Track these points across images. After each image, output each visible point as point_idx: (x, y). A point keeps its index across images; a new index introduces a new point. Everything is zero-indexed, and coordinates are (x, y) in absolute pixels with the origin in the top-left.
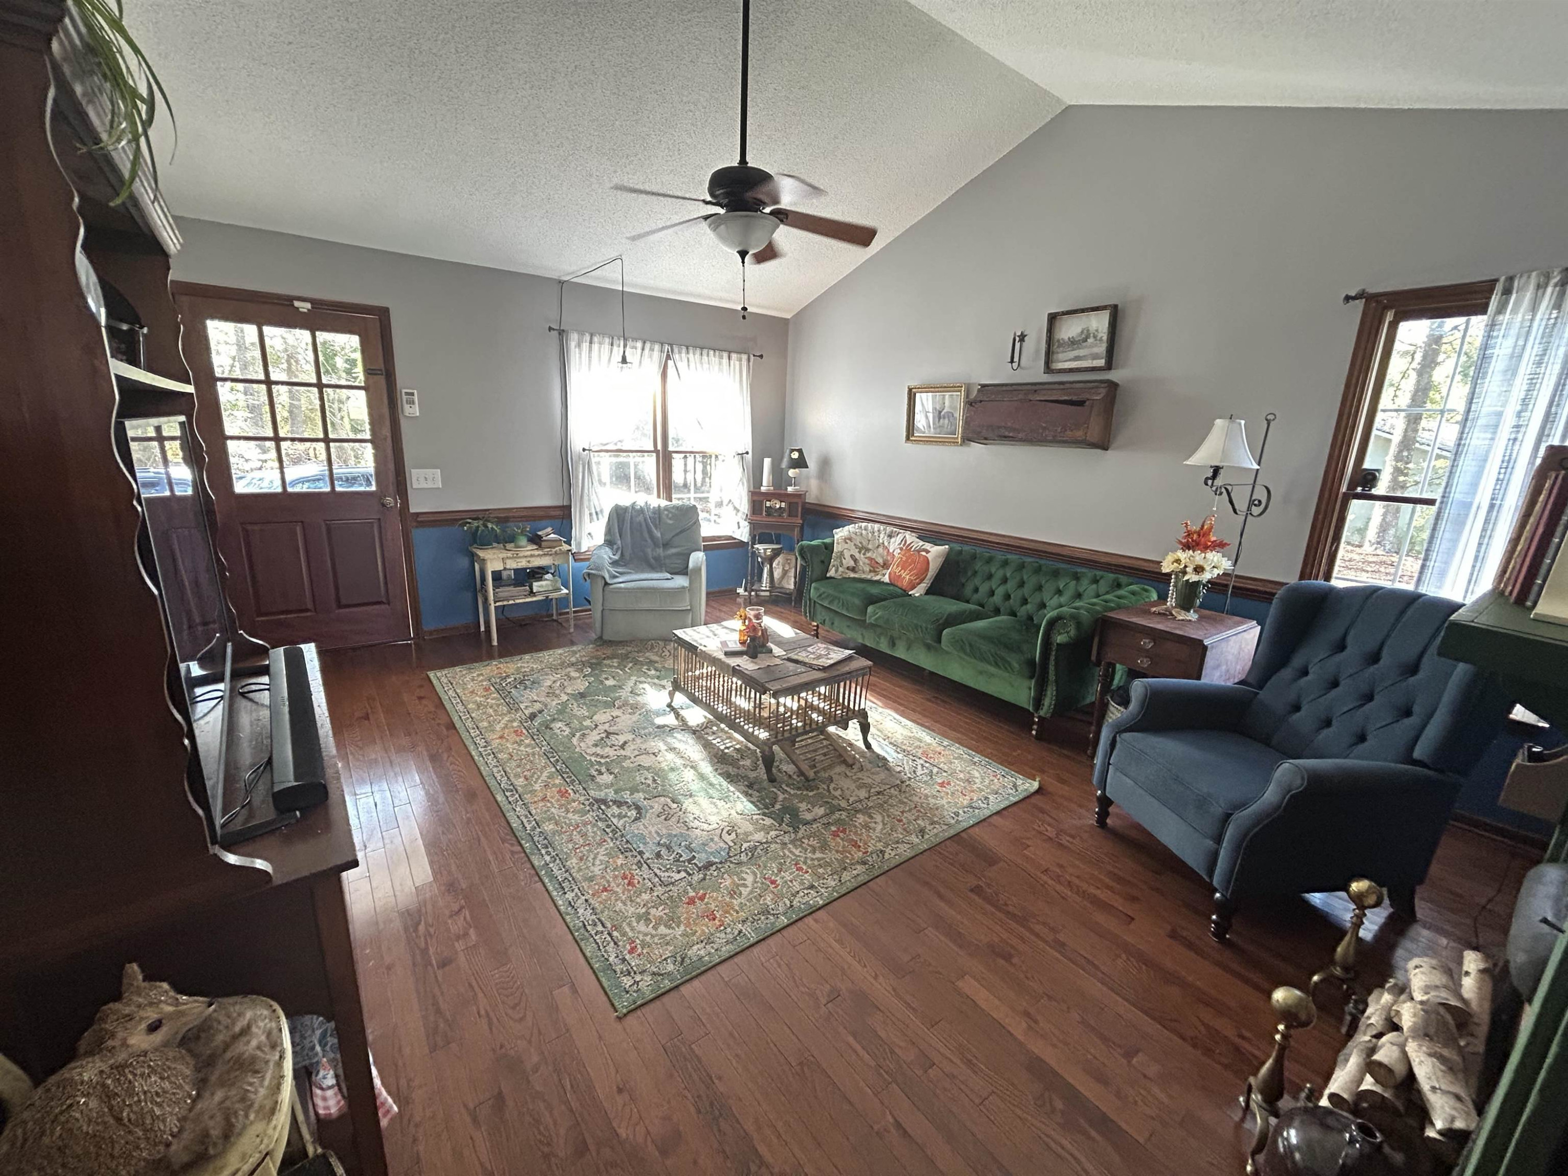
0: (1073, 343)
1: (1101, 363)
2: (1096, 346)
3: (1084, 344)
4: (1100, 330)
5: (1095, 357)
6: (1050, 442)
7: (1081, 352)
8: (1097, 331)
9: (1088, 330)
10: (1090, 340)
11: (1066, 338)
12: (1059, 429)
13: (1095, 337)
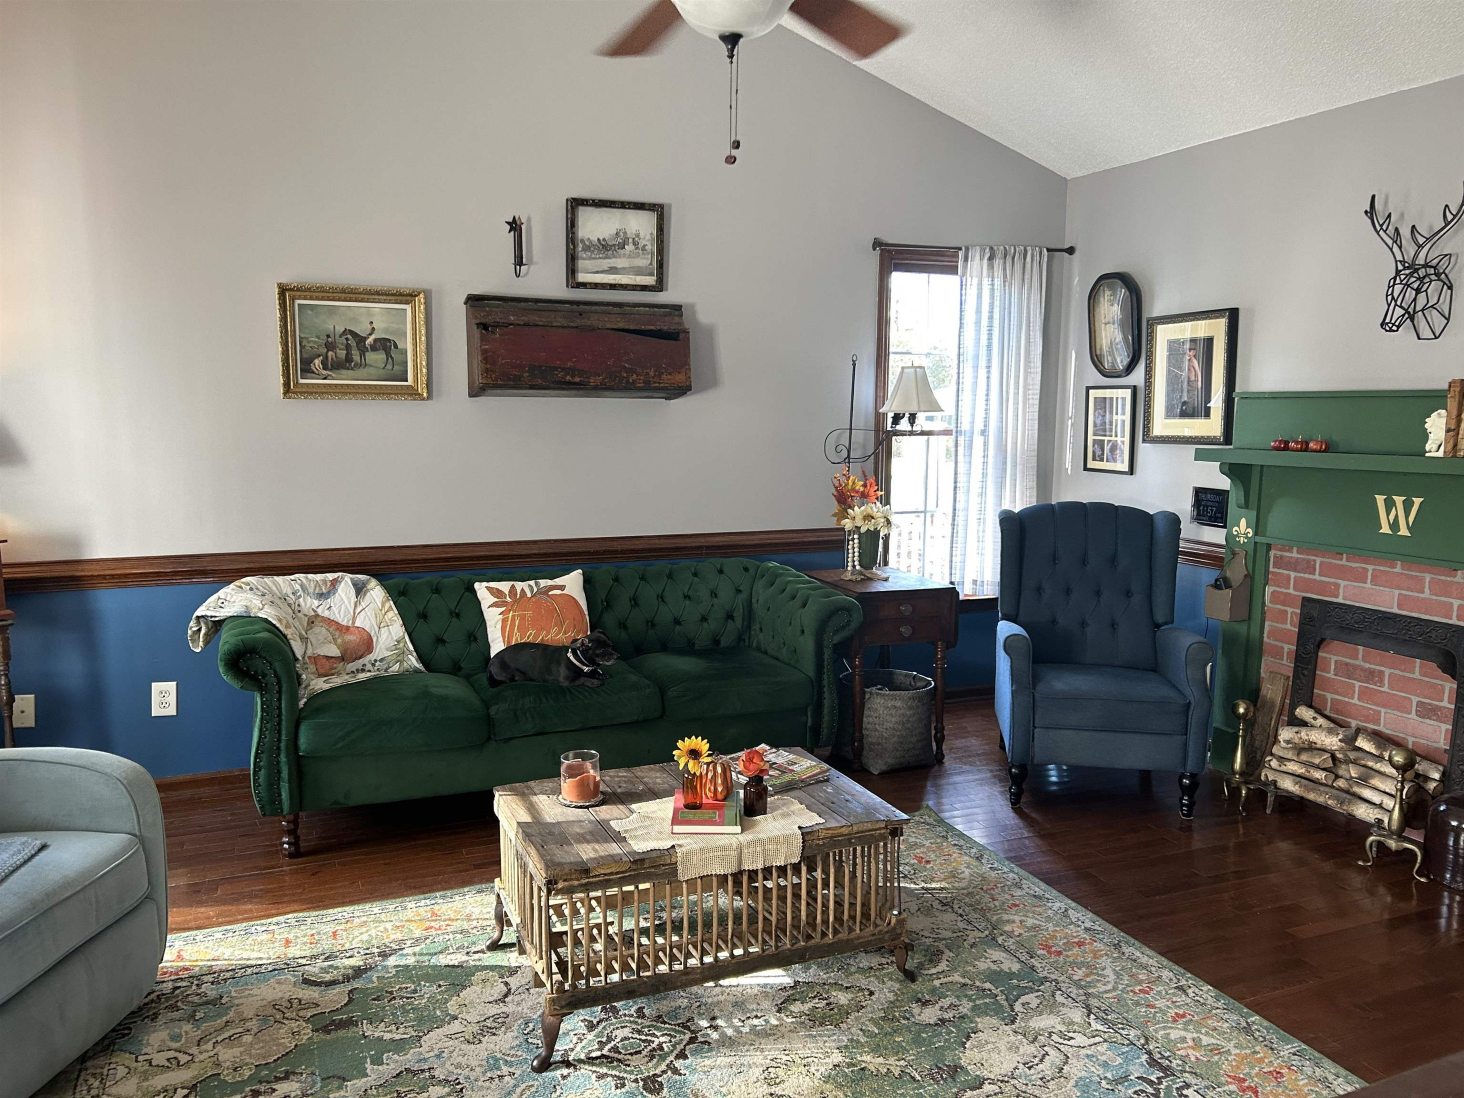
0: (605, 248)
1: (651, 280)
2: (638, 256)
3: (621, 252)
4: (642, 236)
5: (639, 271)
6: (640, 389)
7: (620, 263)
8: (638, 235)
9: (625, 233)
10: (629, 247)
11: (594, 239)
12: (652, 374)
13: (635, 244)
